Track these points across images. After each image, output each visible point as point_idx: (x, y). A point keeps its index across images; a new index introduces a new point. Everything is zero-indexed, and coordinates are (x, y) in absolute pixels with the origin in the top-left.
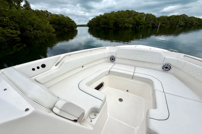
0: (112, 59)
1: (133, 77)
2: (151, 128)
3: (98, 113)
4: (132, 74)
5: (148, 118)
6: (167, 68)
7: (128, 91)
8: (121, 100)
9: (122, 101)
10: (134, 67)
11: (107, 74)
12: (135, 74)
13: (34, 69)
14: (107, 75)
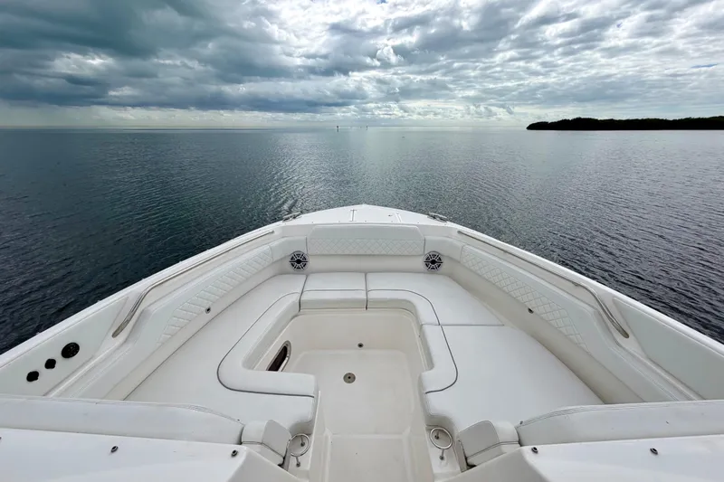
0: (298, 261)
1: (366, 305)
2: (432, 412)
3: (309, 434)
4: (362, 296)
5: (423, 393)
6: (433, 262)
7: (360, 346)
8: (350, 378)
9: (354, 378)
10: (363, 274)
11: (294, 314)
12: (373, 295)
13: (33, 376)
14: (296, 316)
